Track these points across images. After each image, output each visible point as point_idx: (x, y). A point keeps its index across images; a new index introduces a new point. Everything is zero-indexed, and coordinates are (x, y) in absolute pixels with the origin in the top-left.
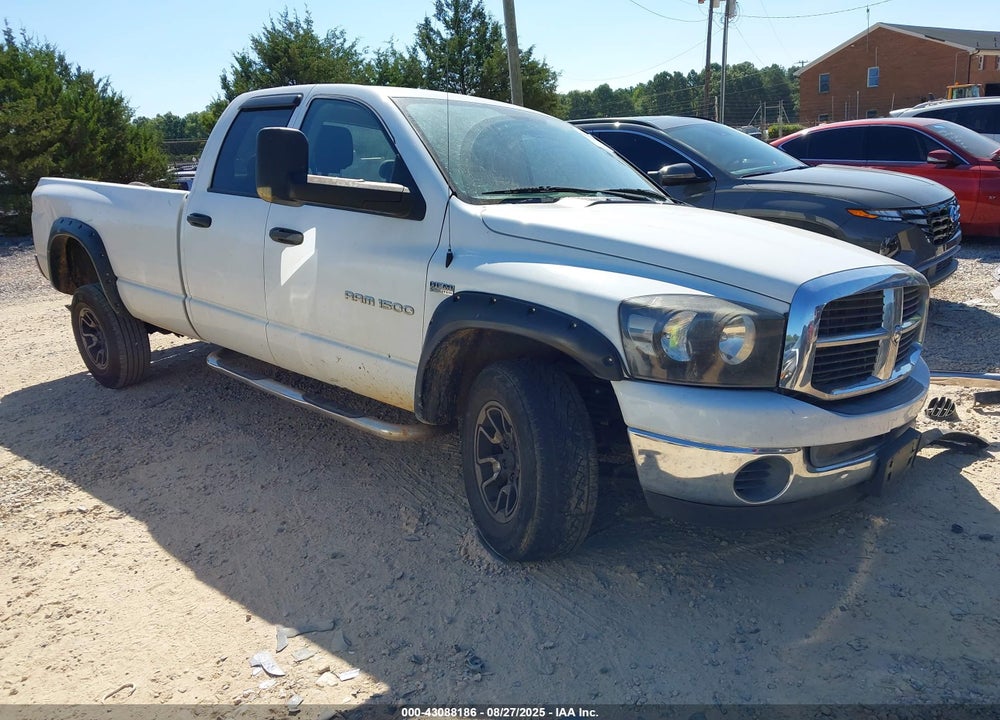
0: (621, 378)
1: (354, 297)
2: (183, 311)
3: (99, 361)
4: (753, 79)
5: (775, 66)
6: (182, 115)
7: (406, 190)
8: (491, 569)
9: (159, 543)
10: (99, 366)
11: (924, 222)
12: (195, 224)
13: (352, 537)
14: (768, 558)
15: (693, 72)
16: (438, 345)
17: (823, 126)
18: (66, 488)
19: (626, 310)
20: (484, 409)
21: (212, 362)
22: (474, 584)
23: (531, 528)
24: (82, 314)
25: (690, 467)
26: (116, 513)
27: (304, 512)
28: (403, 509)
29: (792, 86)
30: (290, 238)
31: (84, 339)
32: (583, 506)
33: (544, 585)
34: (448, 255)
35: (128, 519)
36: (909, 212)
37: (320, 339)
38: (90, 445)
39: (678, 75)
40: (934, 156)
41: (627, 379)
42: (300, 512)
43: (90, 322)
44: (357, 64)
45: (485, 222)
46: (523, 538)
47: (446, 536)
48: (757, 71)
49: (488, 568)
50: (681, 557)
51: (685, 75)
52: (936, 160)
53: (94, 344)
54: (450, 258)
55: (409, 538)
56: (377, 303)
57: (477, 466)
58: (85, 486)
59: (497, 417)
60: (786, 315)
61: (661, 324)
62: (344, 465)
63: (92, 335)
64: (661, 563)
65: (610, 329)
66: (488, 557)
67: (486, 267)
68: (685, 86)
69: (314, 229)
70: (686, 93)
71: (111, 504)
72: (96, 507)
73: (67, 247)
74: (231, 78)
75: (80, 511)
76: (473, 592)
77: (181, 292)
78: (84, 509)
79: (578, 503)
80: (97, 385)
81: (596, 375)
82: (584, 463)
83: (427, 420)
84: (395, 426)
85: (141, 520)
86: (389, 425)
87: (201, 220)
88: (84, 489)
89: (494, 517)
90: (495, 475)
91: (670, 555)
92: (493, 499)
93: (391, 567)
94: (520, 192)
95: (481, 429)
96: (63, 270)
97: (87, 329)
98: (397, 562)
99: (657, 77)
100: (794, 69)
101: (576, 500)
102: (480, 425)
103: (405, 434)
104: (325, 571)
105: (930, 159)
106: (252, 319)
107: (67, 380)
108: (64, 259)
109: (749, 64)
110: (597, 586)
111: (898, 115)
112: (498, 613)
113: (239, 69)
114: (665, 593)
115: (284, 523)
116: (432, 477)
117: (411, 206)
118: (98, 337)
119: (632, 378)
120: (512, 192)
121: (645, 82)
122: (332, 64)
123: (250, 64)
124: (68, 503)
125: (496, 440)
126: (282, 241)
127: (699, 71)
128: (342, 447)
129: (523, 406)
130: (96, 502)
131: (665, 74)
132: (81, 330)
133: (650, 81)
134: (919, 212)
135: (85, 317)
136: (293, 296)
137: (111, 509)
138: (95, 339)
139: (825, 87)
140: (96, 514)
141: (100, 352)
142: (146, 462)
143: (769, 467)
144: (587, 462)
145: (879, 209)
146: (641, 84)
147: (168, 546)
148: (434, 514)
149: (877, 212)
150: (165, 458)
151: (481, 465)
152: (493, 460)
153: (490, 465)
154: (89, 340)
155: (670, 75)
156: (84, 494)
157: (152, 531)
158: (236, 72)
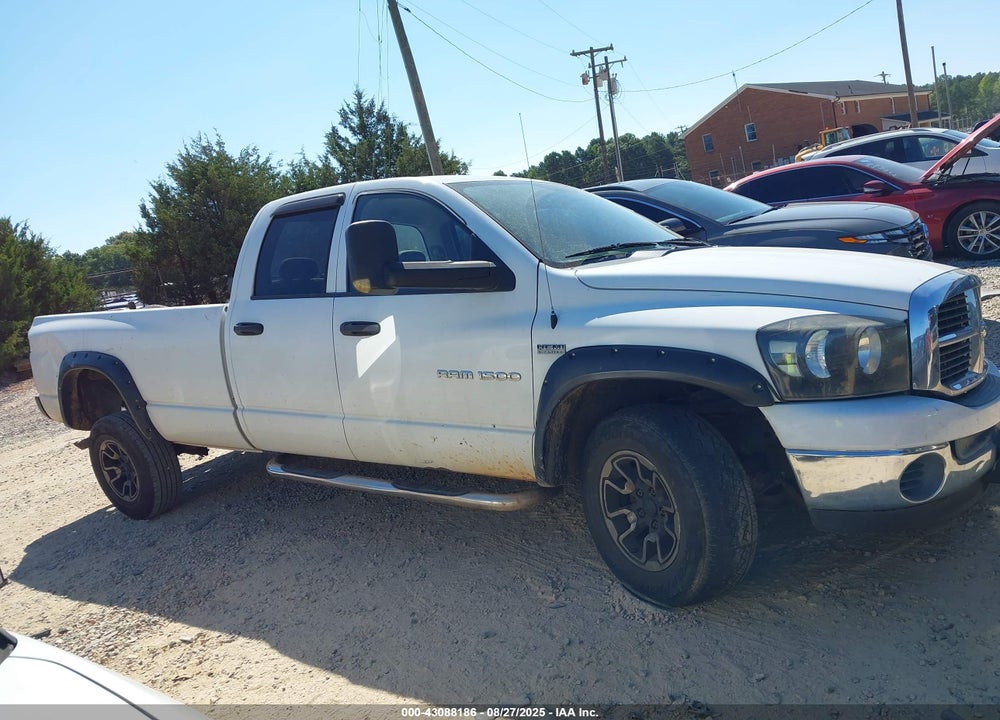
0: (771, 403)
1: (448, 374)
2: (234, 423)
3: (127, 493)
4: (637, 148)
5: (654, 134)
6: (81, 253)
7: (491, 264)
8: (657, 619)
9: (291, 656)
10: (127, 498)
11: (906, 240)
12: (244, 334)
13: (493, 615)
14: (918, 560)
15: (579, 149)
16: (557, 406)
17: (756, 174)
18: (155, 623)
19: (765, 337)
20: (610, 460)
21: (274, 469)
22: (648, 636)
23: (702, 568)
24: (103, 447)
25: (843, 481)
26: (225, 637)
27: (428, 600)
28: (529, 580)
29: (674, 150)
30: (366, 329)
31: (105, 473)
32: (748, 537)
33: (720, 624)
34: (552, 317)
35: (241, 640)
36: (891, 233)
37: (409, 423)
38: (155, 577)
39: (567, 153)
40: (869, 186)
41: (777, 403)
42: (424, 601)
43: (112, 454)
44: (273, 177)
45: (581, 281)
46: (693, 579)
47: (589, 597)
48: (638, 141)
49: (654, 618)
50: (834, 573)
51: (573, 153)
52: (873, 190)
53: (118, 477)
54: (554, 321)
55: (553, 605)
56: (477, 376)
57: (608, 521)
58: (176, 616)
59: (630, 466)
60: (907, 322)
61: (802, 344)
62: (440, 549)
63: (115, 468)
64: (819, 582)
65: (753, 359)
66: (649, 609)
67: (596, 321)
68: (574, 163)
69: (392, 317)
70: (577, 169)
71: (214, 629)
72: (199, 635)
73: (78, 381)
74: (150, 206)
75: (184, 641)
76: (651, 643)
77: (230, 404)
78: (188, 639)
79: (745, 535)
80: (125, 519)
81: (745, 404)
82: (743, 494)
83: (548, 482)
84: (506, 496)
85: (257, 638)
86: (499, 496)
87: (250, 329)
88: (175, 620)
89: (643, 567)
90: (633, 527)
91: (823, 574)
92: (636, 551)
93: (552, 636)
94: (596, 251)
95: (607, 482)
96: (75, 406)
97: (108, 462)
98: (554, 629)
99: (547, 158)
100: (672, 136)
101: (742, 531)
102: (604, 479)
103: (519, 502)
104: (485, 651)
105: (866, 190)
106: (324, 417)
107: (88, 519)
108: (75, 395)
109: (630, 135)
110: (772, 615)
111: (809, 158)
112: (688, 657)
113: (157, 196)
114: (842, 609)
115: (414, 613)
116: (539, 544)
117: (500, 279)
118: (122, 468)
119: (783, 402)
120: (590, 252)
121: (537, 165)
122: (251, 179)
123: (168, 191)
124: (165, 637)
125: (626, 490)
126: (355, 334)
127: (585, 148)
128: (428, 533)
129: (670, 447)
130: (197, 630)
131: (554, 154)
132: (102, 464)
133: (541, 163)
134: (900, 232)
135: (107, 450)
136: (373, 387)
137: (217, 634)
138: (119, 471)
139: (710, 146)
140: (203, 642)
141: (125, 484)
142: (226, 582)
143: (923, 465)
144: (745, 493)
145: (865, 234)
146: (533, 167)
147: (303, 658)
148: (564, 579)
149: (864, 237)
150: (245, 575)
151: (614, 520)
152: (625, 511)
153: (625, 516)
154: (112, 474)
155: (559, 155)
156: (178, 625)
157: (276, 646)
158: (154, 199)
